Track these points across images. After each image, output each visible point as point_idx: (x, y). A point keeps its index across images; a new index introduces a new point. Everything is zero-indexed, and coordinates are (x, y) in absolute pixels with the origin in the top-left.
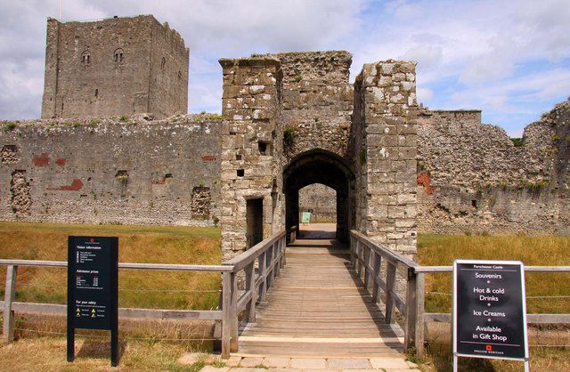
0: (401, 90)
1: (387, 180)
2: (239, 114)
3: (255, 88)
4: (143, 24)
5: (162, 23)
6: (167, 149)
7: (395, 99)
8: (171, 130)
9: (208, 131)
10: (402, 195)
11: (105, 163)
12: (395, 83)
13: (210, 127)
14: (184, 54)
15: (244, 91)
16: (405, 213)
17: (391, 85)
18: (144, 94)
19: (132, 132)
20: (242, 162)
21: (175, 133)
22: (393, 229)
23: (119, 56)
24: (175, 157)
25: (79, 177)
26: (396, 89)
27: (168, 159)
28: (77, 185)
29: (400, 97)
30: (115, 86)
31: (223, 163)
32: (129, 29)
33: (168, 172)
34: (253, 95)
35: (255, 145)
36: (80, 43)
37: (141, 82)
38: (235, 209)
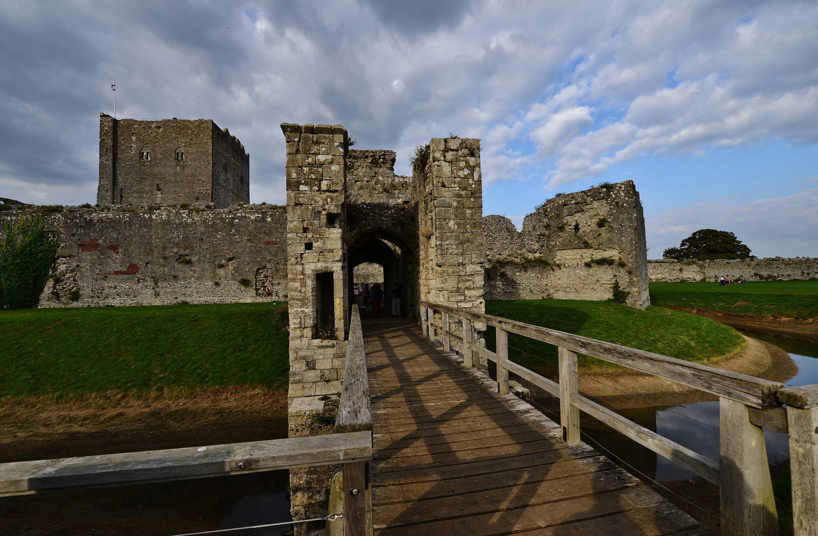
0: (468, 166)
1: (456, 252)
2: (306, 184)
3: (321, 158)
4: (204, 127)
5: (222, 129)
6: (230, 235)
7: (461, 173)
8: (233, 219)
9: (269, 219)
10: (471, 266)
11: (165, 248)
12: (461, 158)
13: (271, 216)
14: (245, 159)
15: (310, 160)
16: (474, 283)
17: (457, 160)
18: (207, 190)
19: (193, 219)
20: (310, 235)
21: (237, 221)
22: (463, 298)
23: (180, 154)
24: (239, 242)
25: (135, 261)
26: (462, 164)
27: (231, 244)
28: (132, 270)
29: (466, 172)
30: (177, 182)
31: (289, 235)
32: (189, 131)
33: (231, 256)
34: (321, 165)
35: (323, 218)
36: (138, 139)
37: (203, 179)
38: (304, 285)
